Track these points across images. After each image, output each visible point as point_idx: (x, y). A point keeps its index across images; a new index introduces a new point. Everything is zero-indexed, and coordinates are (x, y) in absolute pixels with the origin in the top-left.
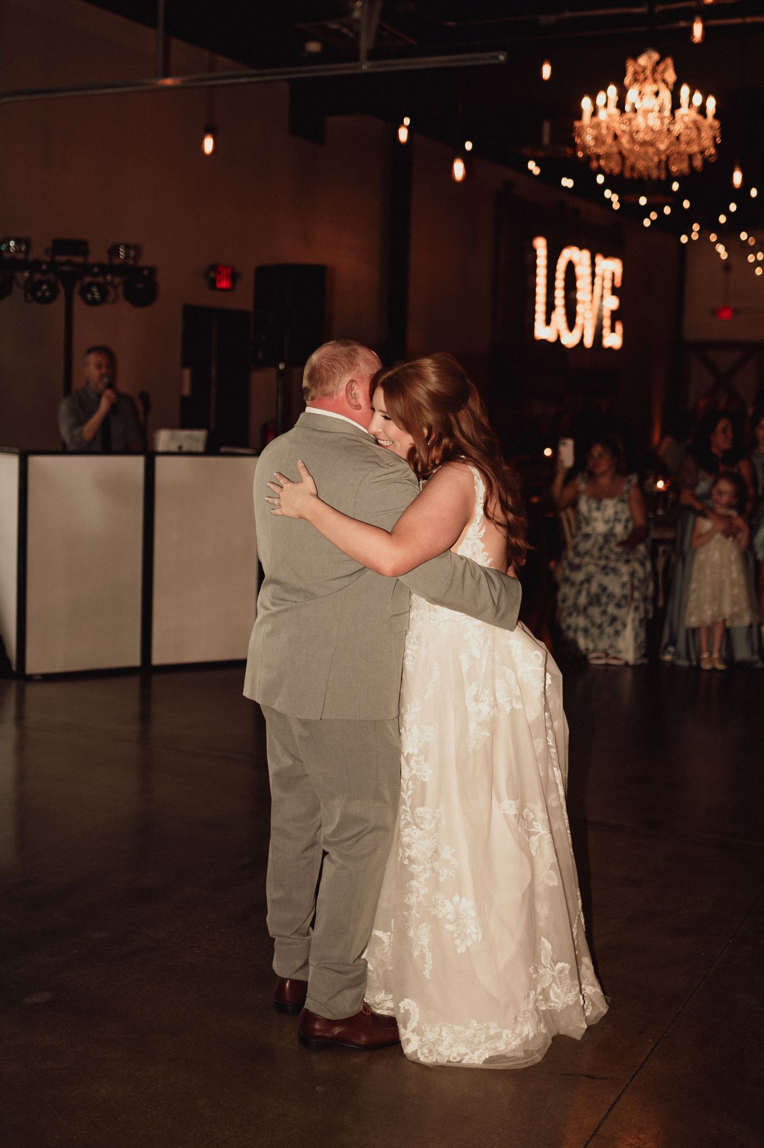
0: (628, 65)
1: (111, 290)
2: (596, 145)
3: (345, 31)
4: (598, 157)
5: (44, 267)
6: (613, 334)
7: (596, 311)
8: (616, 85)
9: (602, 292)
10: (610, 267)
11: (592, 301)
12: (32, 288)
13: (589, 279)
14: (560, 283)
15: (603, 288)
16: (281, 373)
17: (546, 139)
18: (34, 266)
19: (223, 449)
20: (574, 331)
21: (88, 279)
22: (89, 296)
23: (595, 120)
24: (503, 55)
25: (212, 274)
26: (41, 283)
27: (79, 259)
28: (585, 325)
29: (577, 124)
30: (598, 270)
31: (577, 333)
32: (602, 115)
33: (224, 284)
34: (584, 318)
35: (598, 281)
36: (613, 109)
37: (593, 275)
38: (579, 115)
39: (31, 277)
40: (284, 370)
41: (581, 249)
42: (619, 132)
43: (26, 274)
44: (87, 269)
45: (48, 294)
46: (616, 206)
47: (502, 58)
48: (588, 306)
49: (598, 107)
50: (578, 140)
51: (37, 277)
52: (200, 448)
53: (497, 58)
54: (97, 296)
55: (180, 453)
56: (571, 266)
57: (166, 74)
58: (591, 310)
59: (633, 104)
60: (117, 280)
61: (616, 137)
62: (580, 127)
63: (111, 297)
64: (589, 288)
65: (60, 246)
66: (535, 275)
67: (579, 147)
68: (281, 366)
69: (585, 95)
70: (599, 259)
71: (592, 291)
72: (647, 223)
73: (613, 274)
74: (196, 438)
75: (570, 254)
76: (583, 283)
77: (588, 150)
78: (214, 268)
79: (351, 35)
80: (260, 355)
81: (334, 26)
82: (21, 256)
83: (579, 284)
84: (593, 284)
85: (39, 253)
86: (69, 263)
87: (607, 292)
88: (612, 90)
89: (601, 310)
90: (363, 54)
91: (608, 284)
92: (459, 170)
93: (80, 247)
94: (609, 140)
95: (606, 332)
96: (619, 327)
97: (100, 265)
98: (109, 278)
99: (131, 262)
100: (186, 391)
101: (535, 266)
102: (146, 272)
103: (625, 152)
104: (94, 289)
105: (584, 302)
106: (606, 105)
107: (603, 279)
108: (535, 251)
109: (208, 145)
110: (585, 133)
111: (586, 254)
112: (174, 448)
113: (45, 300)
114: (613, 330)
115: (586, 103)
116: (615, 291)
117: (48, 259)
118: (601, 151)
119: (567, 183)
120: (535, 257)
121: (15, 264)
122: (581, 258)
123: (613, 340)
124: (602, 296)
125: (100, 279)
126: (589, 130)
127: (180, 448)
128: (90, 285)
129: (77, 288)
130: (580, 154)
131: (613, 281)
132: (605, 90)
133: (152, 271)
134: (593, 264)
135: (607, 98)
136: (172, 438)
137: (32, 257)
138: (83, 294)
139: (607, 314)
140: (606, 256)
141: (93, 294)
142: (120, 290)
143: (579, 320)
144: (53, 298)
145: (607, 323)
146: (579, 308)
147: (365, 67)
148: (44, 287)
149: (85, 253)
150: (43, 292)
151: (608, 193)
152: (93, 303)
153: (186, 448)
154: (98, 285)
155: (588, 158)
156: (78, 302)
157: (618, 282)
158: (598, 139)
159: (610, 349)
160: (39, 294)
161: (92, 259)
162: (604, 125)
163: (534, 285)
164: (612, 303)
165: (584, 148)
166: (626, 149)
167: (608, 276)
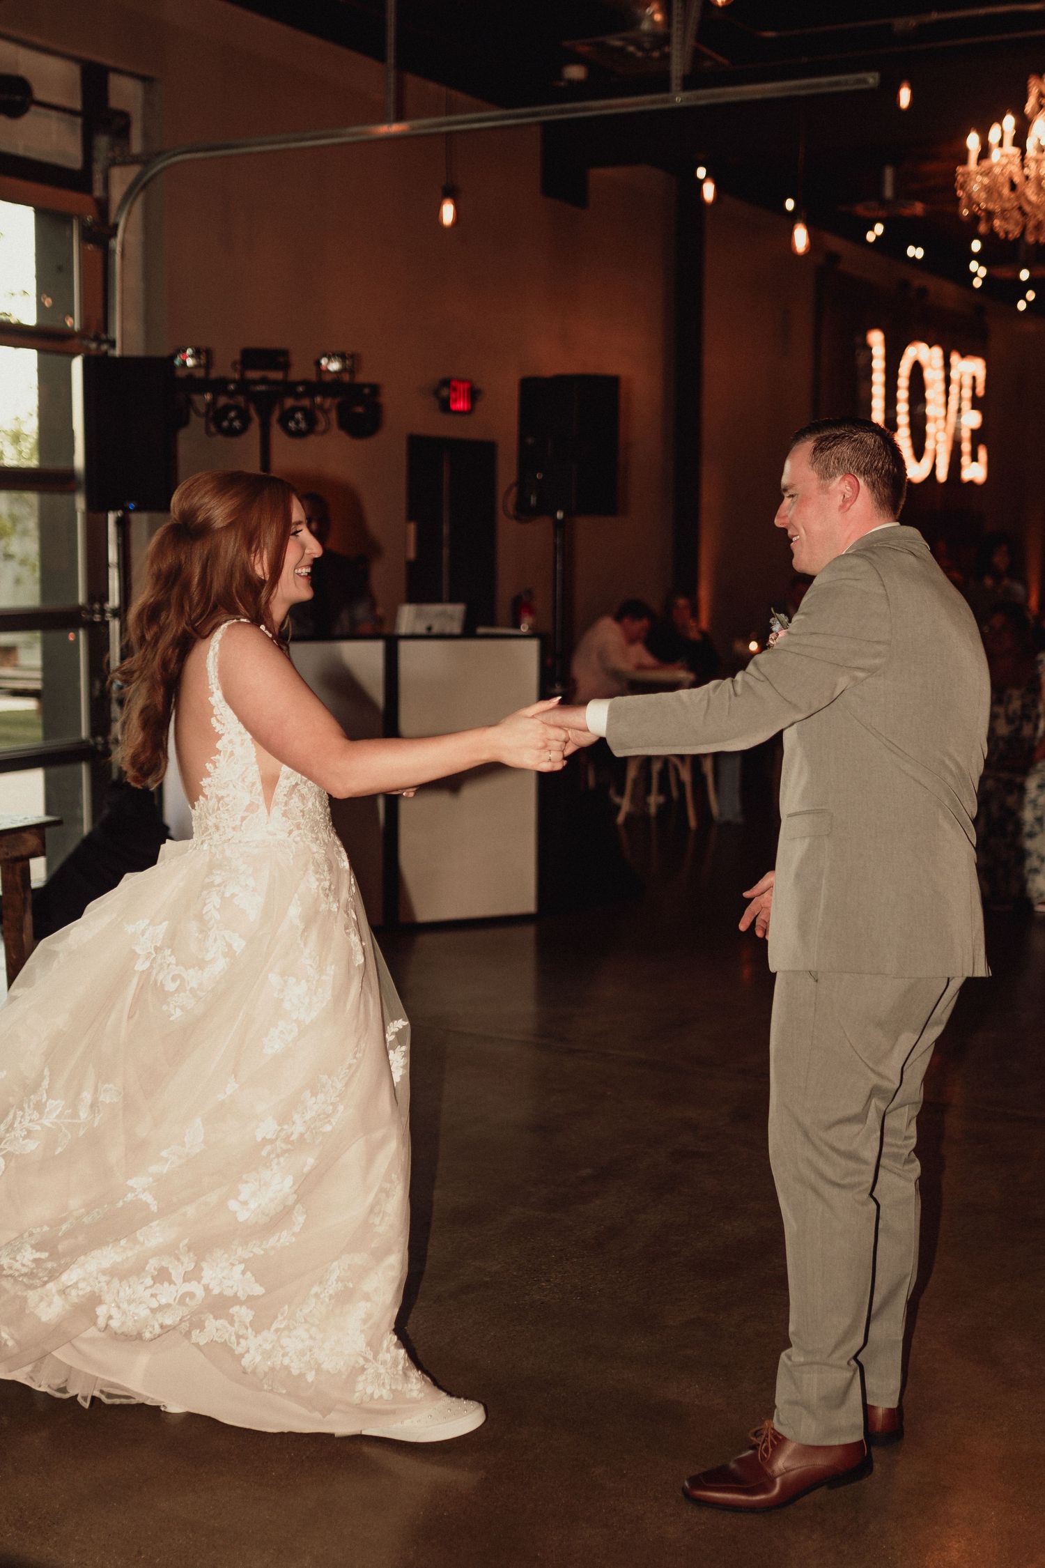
0: (1031, 85)
1: (320, 416)
2: (987, 200)
3: (631, 49)
4: (990, 215)
5: (232, 387)
6: (974, 463)
7: (951, 430)
8: (1014, 114)
9: (960, 404)
10: (970, 369)
11: (946, 417)
12: (216, 416)
13: (941, 387)
14: (903, 394)
15: (960, 398)
16: (558, 525)
17: (888, 192)
18: (219, 386)
19: (481, 630)
20: (922, 461)
21: (290, 402)
22: (292, 425)
23: (985, 163)
24: (873, 77)
25: (445, 392)
26: (227, 408)
27: (277, 375)
28: (938, 451)
29: (960, 169)
30: (954, 374)
31: (926, 462)
32: (996, 155)
33: (460, 405)
34: (937, 442)
35: (954, 389)
36: (1010, 149)
37: (948, 381)
38: (963, 158)
39: (214, 400)
40: (563, 521)
41: (930, 346)
42: (1017, 179)
43: (208, 397)
44: (289, 388)
45: (237, 424)
46: (977, 283)
47: (872, 79)
48: (941, 423)
49: (991, 144)
50: (960, 193)
51: (223, 401)
52: (456, 628)
53: (865, 81)
54: (303, 425)
55: (429, 636)
56: (917, 369)
57: (399, 117)
58: (945, 430)
59: (1039, 140)
60: (328, 403)
61: (1013, 186)
62: (963, 175)
63: (321, 427)
64: (942, 399)
65: (252, 358)
66: (870, 383)
67: (964, 202)
68: (560, 515)
69: (972, 128)
70: (955, 358)
71: (947, 403)
72: (1022, 306)
73: (974, 378)
74: (451, 614)
75: (917, 352)
76: (934, 393)
77: (974, 206)
78: (446, 383)
79: (640, 54)
80: (533, 500)
81: (618, 43)
82: (200, 373)
83: (929, 394)
84: (947, 393)
85: (224, 368)
86: (264, 381)
87: (966, 405)
88: (1009, 121)
89: (957, 430)
90: (675, 82)
91: (967, 393)
92: (801, 238)
93: (275, 358)
94: (1006, 191)
95: (965, 460)
96: (982, 454)
97: (305, 383)
98: (318, 399)
99: (346, 378)
100: (412, 554)
101: (870, 371)
102: (366, 391)
103: (1027, 208)
104: (299, 416)
105: (936, 420)
106: (1001, 144)
107: (961, 388)
108: (871, 349)
109: (448, 213)
110: (972, 183)
111: (937, 352)
112: (421, 629)
113: (231, 433)
114: (974, 458)
115: (973, 142)
116: (976, 403)
117: (236, 376)
118: (995, 207)
119: (915, 252)
120: (871, 358)
121: (194, 383)
122: (930, 359)
123: (974, 472)
124: (959, 410)
125: (306, 402)
126: (979, 178)
127: (429, 629)
128: (295, 409)
129: (276, 415)
130: (965, 212)
131: (974, 388)
132: (1000, 121)
133: (375, 389)
134: (947, 366)
135: (1003, 132)
136: (418, 616)
137: (214, 374)
138: (283, 422)
139: (966, 434)
140: (963, 356)
141: (297, 423)
142: (333, 415)
143: (929, 444)
144: (244, 428)
145: (966, 447)
146: (930, 428)
147: (679, 98)
148: (232, 414)
149: (285, 367)
150: (232, 420)
151: (974, 266)
152: (298, 434)
153: (436, 629)
154: (302, 409)
155: (975, 219)
156: (276, 431)
157: (980, 391)
158: (990, 190)
159: (971, 483)
160: (225, 424)
161: (296, 374)
162: (997, 170)
163: (870, 397)
164: (973, 419)
165: (971, 201)
166: (1029, 202)
167: (967, 382)
